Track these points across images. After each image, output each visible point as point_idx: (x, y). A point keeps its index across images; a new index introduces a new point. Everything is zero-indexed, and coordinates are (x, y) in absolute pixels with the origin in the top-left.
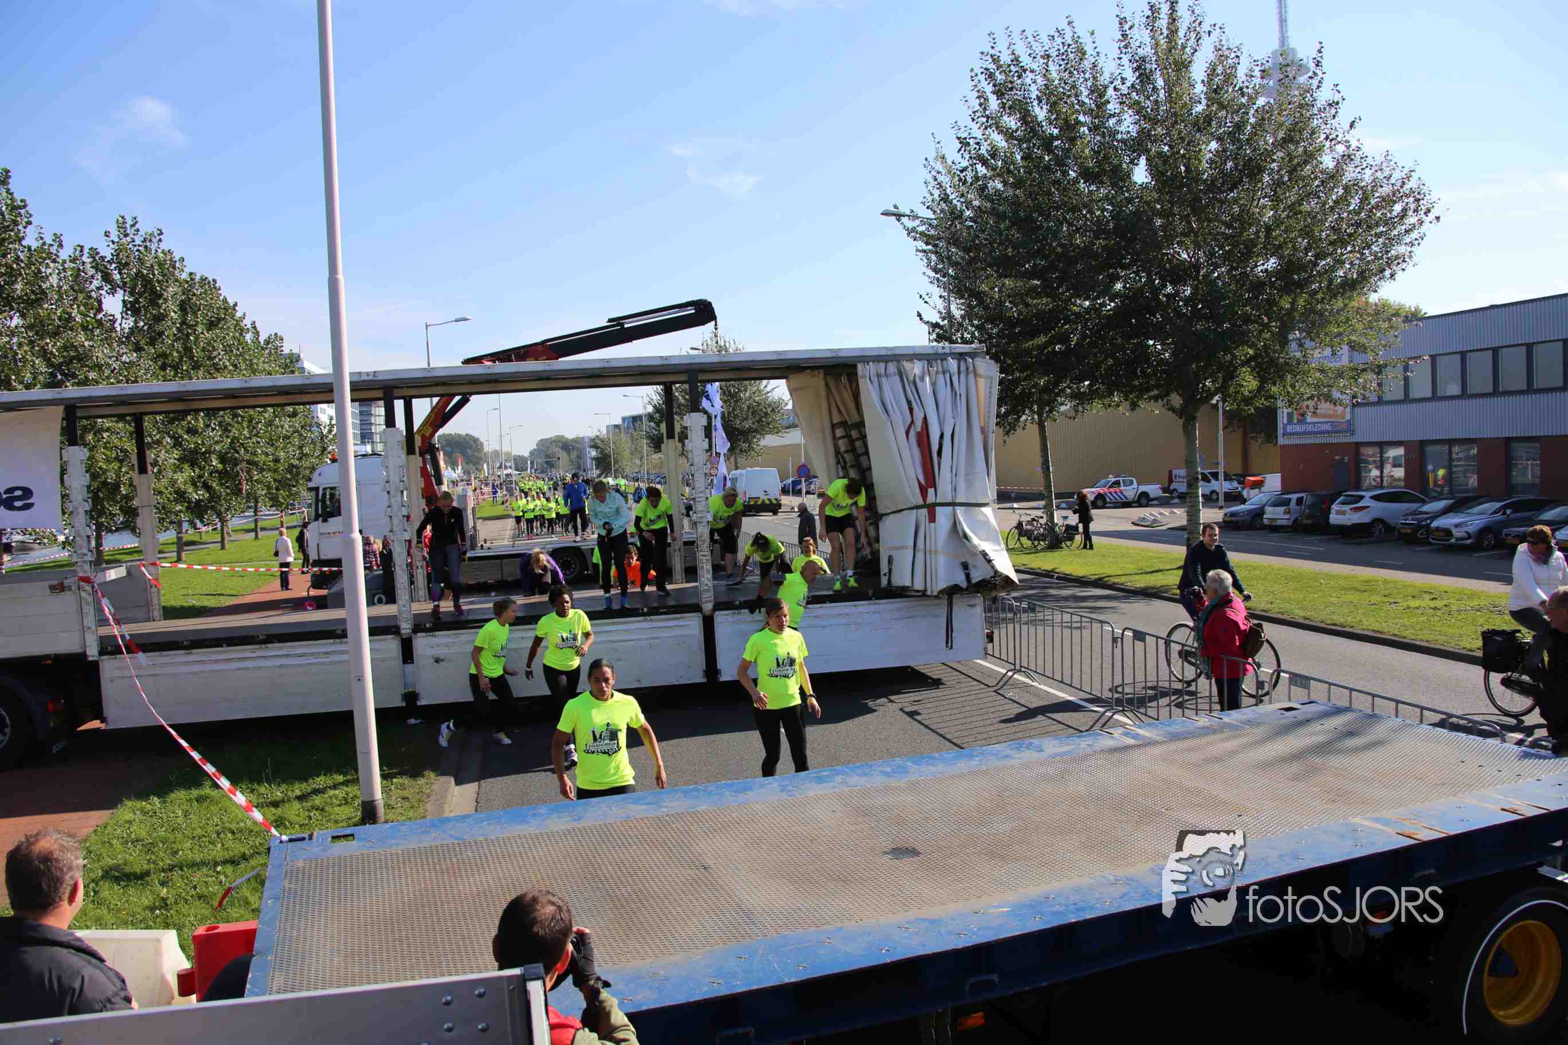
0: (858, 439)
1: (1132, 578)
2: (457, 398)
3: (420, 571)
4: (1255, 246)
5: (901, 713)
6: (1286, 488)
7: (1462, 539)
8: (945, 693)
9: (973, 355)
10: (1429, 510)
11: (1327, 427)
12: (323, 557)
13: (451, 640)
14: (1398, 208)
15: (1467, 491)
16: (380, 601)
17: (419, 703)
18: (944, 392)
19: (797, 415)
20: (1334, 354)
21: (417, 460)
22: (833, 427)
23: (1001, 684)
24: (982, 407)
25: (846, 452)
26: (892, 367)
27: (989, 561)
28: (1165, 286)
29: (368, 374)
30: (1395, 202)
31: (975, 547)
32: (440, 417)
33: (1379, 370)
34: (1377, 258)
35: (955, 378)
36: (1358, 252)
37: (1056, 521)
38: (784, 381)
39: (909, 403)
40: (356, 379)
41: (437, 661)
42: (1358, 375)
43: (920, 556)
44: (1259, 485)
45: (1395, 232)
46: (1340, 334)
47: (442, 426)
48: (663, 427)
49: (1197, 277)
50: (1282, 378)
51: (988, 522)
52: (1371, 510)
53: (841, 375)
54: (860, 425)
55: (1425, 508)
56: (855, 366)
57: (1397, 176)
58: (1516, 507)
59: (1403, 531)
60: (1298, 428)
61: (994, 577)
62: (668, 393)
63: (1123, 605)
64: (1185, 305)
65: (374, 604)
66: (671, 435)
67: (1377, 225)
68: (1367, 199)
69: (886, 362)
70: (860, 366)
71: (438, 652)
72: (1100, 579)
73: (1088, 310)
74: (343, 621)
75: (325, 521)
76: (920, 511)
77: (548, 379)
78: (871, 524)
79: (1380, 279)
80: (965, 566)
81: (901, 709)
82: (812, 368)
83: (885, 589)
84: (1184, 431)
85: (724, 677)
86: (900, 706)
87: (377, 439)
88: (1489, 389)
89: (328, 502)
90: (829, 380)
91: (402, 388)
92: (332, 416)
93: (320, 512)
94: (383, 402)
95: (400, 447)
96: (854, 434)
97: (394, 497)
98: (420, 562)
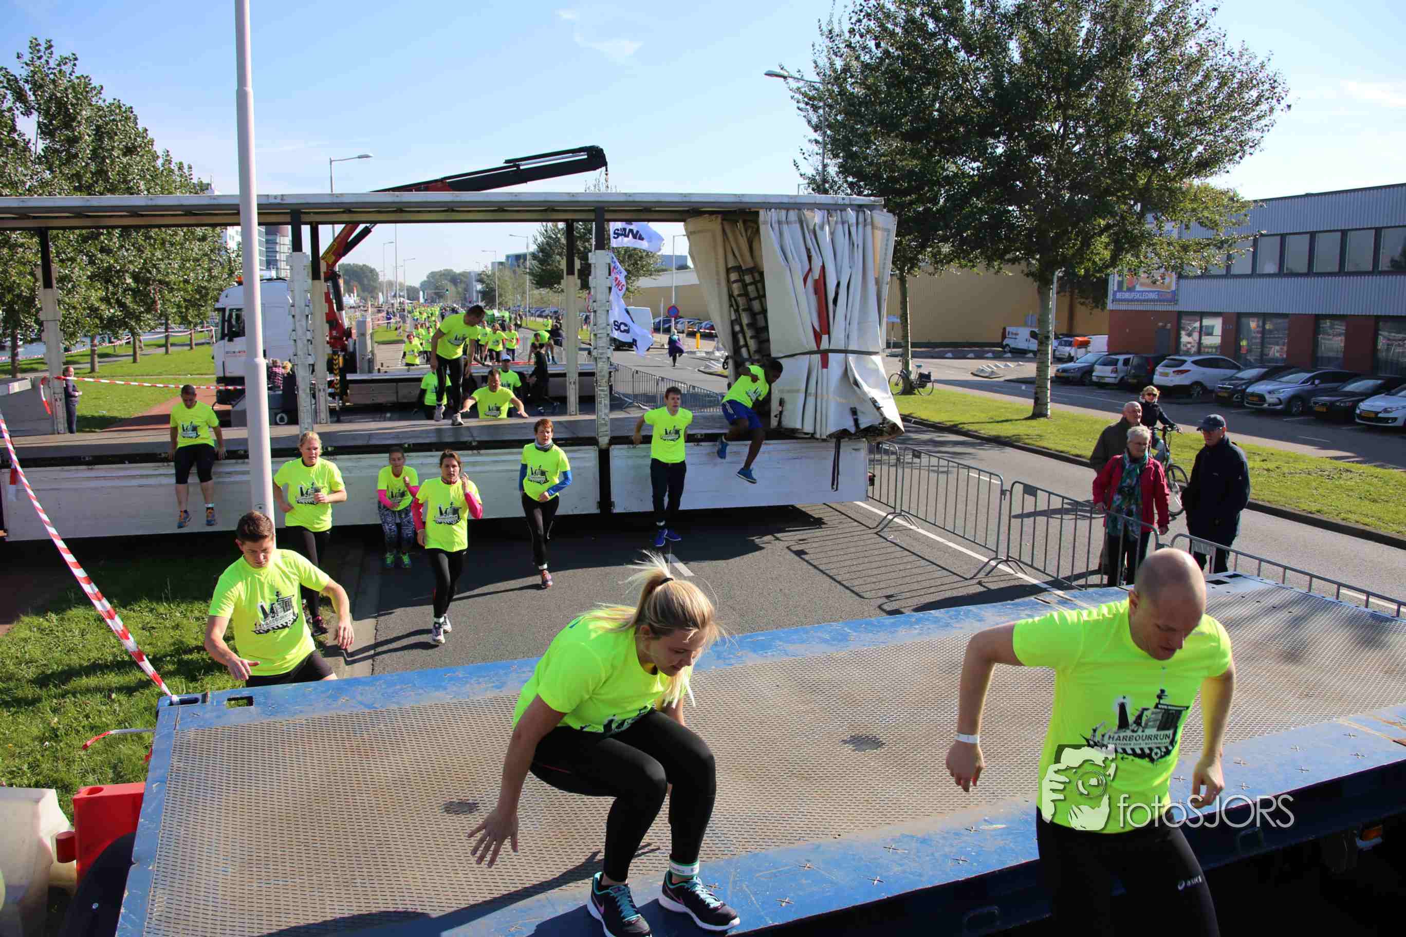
0: (750, 284)
1: (983, 426)
2: (362, 227)
3: (322, 393)
5: (787, 551)
6: (1113, 348)
7: (1274, 404)
8: (828, 533)
9: (872, 207)
10: (1245, 377)
11: (1152, 296)
12: (228, 375)
14: (1254, 94)
15: (1275, 360)
18: (843, 243)
19: (692, 256)
21: (323, 286)
22: (728, 271)
23: (881, 526)
24: (878, 258)
25: (739, 295)
26: (793, 215)
27: (878, 408)
29: (275, 197)
30: (1251, 88)
31: (865, 393)
32: (343, 246)
33: (1220, 245)
35: (853, 230)
36: (1212, 134)
37: (910, 369)
38: (682, 224)
39: (807, 251)
40: (263, 201)
43: (811, 401)
44: (1085, 344)
45: (1248, 118)
46: (1194, 210)
47: (344, 254)
48: (563, 265)
50: (1136, 249)
51: (876, 369)
52: (1194, 373)
54: (754, 270)
55: (1240, 375)
56: (757, 214)
57: (1254, 63)
58: (1324, 378)
59: (1219, 394)
60: (1127, 296)
61: (881, 423)
62: (570, 229)
63: (981, 452)
65: (276, 424)
66: (571, 271)
68: (1226, 84)
69: (787, 210)
70: (762, 213)
72: (955, 426)
74: (245, 441)
75: (230, 340)
76: (813, 356)
77: (453, 211)
79: (1230, 160)
80: (854, 412)
81: (788, 548)
82: (711, 213)
83: (774, 430)
84: (1039, 292)
85: (617, 510)
86: (787, 544)
87: (283, 265)
88: (1305, 270)
89: (234, 322)
90: (725, 222)
91: (309, 213)
92: (239, 238)
93: (226, 332)
94: (290, 227)
95: (306, 272)
96: (748, 279)
97: (299, 321)
98: (322, 386)
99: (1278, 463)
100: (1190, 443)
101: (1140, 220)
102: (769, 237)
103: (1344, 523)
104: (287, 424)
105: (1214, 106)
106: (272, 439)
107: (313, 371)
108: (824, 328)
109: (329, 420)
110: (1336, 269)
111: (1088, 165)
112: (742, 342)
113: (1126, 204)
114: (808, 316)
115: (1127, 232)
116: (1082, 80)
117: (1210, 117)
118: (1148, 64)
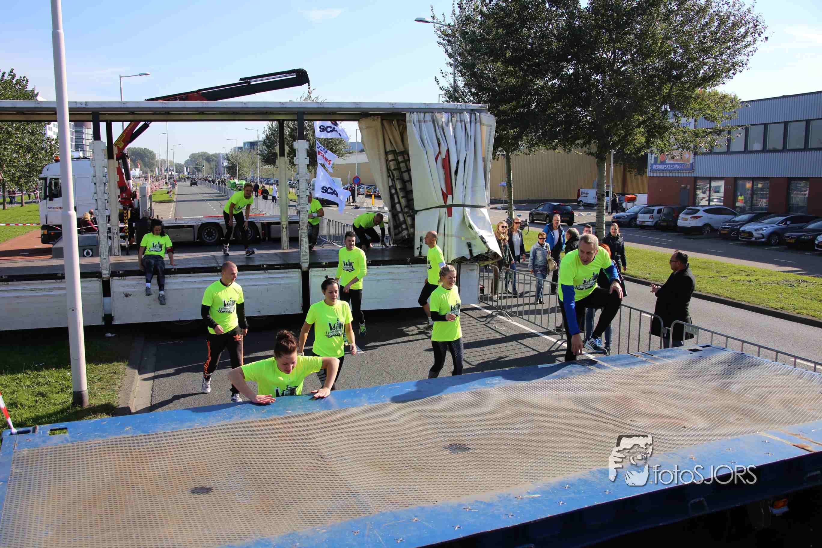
0: (403, 162)
2: (142, 123)
3: (115, 235)
4: (653, 52)
6: (651, 202)
9: (480, 111)
10: (739, 220)
11: (678, 167)
12: (49, 224)
13: (134, 282)
14: (742, 30)
15: (761, 208)
16: (88, 253)
17: (114, 323)
18: (461, 134)
19: (364, 144)
20: (696, 121)
21: (114, 163)
22: (387, 154)
24: (484, 145)
25: (394, 170)
26: (428, 116)
27: (485, 242)
29: (81, 103)
30: (740, 28)
31: (476, 233)
32: (129, 136)
35: (468, 125)
36: (714, 58)
38: (357, 122)
39: (438, 140)
40: (72, 106)
41: (127, 295)
44: (633, 200)
45: (738, 47)
46: (700, 109)
47: (130, 142)
48: (277, 149)
51: (484, 217)
52: (705, 218)
53: (392, 121)
54: (405, 153)
56: (405, 115)
57: (743, 9)
59: (722, 232)
60: (660, 167)
61: (487, 253)
62: (281, 126)
65: (84, 256)
66: (282, 154)
68: (723, 23)
69: (424, 113)
70: (408, 115)
71: (127, 290)
73: (542, 87)
74: (62, 267)
75: (51, 200)
76: (442, 209)
77: (204, 114)
79: (726, 76)
80: (469, 245)
82: (375, 115)
83: (417, 258)
84: (598, 166)
87: (87, 148)
89: (53, 188)
90: (383, 122)
91: (105, 114)
92: (56, 130)
93: (48, 194)
94: (92, 123)
95: (103, 154)
96: (400, 158)
97: (99, 187)
98: (116, 230)
99: (757, 277)
100: (699, 264)
101: (664, 116)
102: (412, 130)
103: (795, 314)
104: (92, 256)
105: (715, 39)
106: (81, 266)
107: (109, 220)
108: (449, 191)
109: (120, 253)
111: (629, 80)
112: (396, 201)
113: (655, 106)
114: (439, 184)
115: (655, 124)
116: (627, 24)
117: (712, 47)
118: (671, 11)
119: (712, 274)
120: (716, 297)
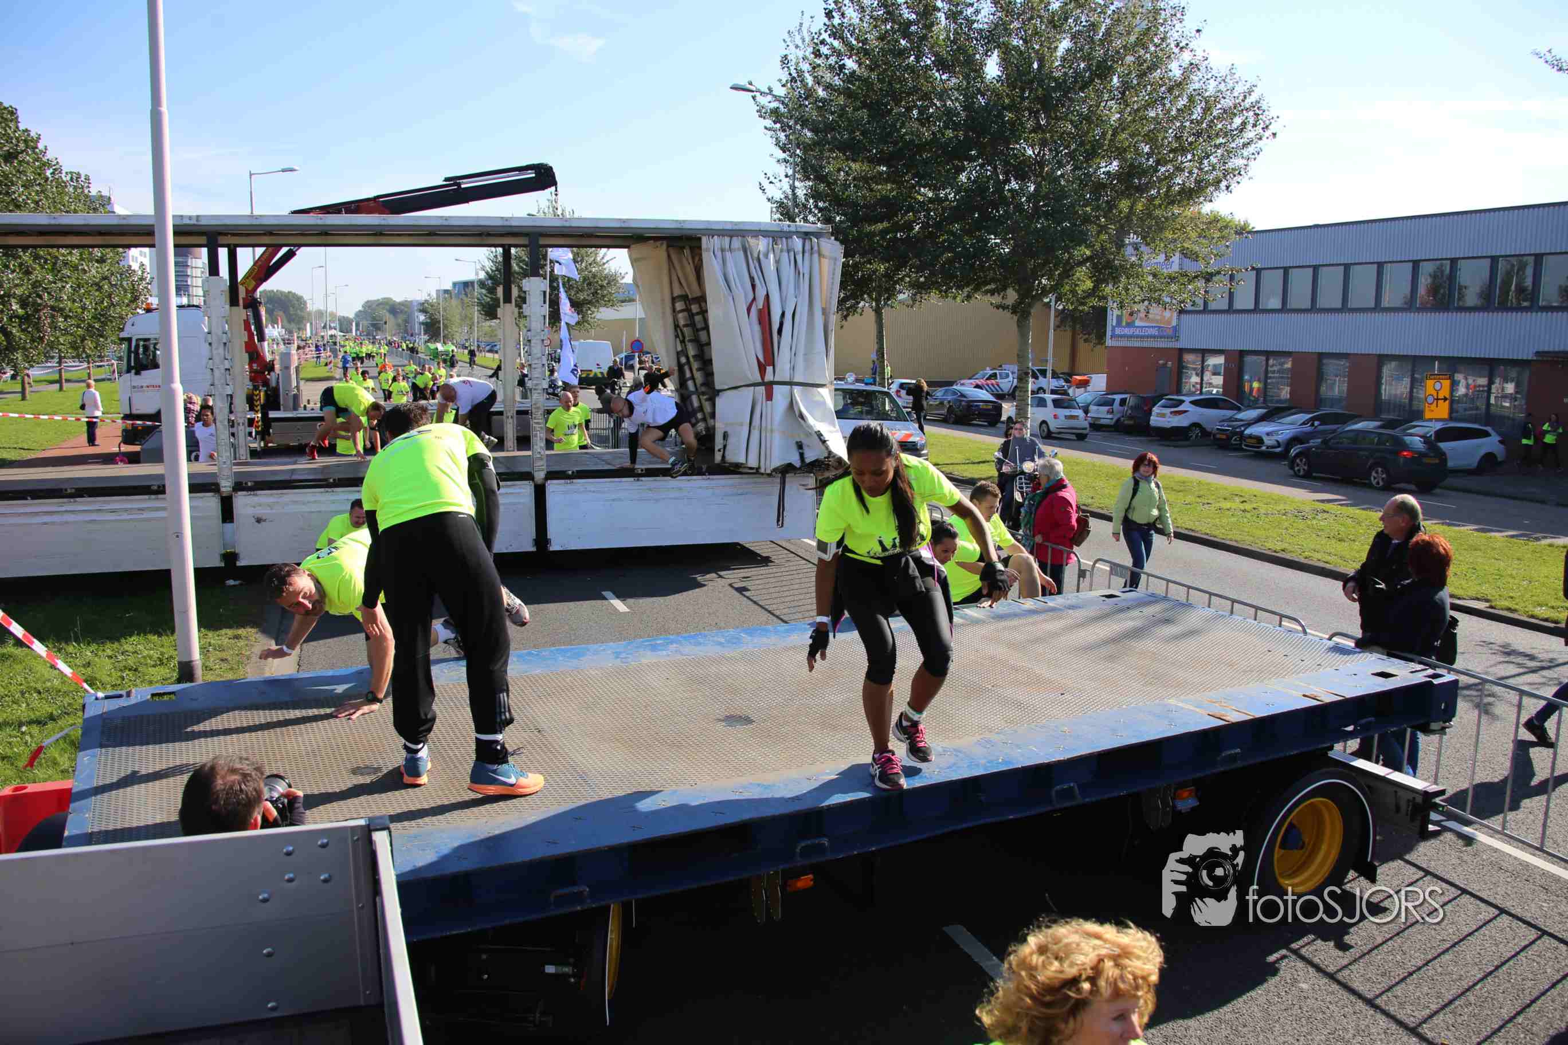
0: (698, 314)
2: (285, 250)
3: (241, 427)
4: (1099, 148)
5: (730, 589)
6: (1111, 389)
7: (1273, 447)
8: (775, 570)
9: (818, 235)
10: (1244, 418)
11: (1154, 332)
12: (135, 411)
14: (1238, 121)
15: (1280, 401)
17: (238, 564)
18: (788, 271)
19: (638, 286)
20: (1167, 258)
21: (242, 313)
22: (674, 300)
24: (825, 287)
25: (686, 326)
26: (737, 243)
27: (824, 442)
28: (1007, 181)
29: (190, 218)
30: (1235, 115)
31: (810, 427)
32: (264, 270)
33: (1208, 277)
34: (1214, 169)
35: (799, 258)
36: (1197, 161)
38: (626, 250)
39: (752, 279)
40: (178, 223)
41: (259, 521)
42: (1190, 282)
43: (755, 434)
44: (1084, 384)
45: (1233, 145)
47: (265, 279)
48: (500, 291)
49: (1040, 174)
50: (1116, 280)
51: (824, 403)
52: (1191, 414)
53: (684, 248)
54: (702, 299)
55: (1240, 416)
56: (700, 239)
57: (1240, 89)
58: (1324, 419)
59: (1218, 436)
60: (1127, 331)
61: (828, 457)
62: (507, 255)
64: (1028, 201)
66: (508, 299)
67: (1217, 135)
69: (731, 237)
70: (704, 240)
71: (260, 512)
73: (931, 201)
74: (161, 477)
75: (138, 373)
76: (757, 388)
77: (381, 234)
78: (707, 400)
79: (1216, 190)
80: (800, 446)
81: (731, 585)
82: (656, 239)
83: (718, 465)
84: (1018, 326)
85: (555, 547)
86: (729, 581)
87: (196, 291)
88: (1308, 305)
89: (141, 353)
90: (672, 251)
91: (227, 235)
93: (133, 364)
94: (206, 249)
95: (223, 297)
96: (695, 308)
97: (217, 349)
98: (242, 419)
99: (1260, 504)
100: (1172, 485)
102: (711, 264)
103: (1306, 561)
106: (191, 476)
107: (231, 404)
108: (768, 360)
109: (249, 459)
110: (1339, 306)
112: (688, 375)
114: (752, 347)
119: (1190, 498)
120: (1193, 534)
